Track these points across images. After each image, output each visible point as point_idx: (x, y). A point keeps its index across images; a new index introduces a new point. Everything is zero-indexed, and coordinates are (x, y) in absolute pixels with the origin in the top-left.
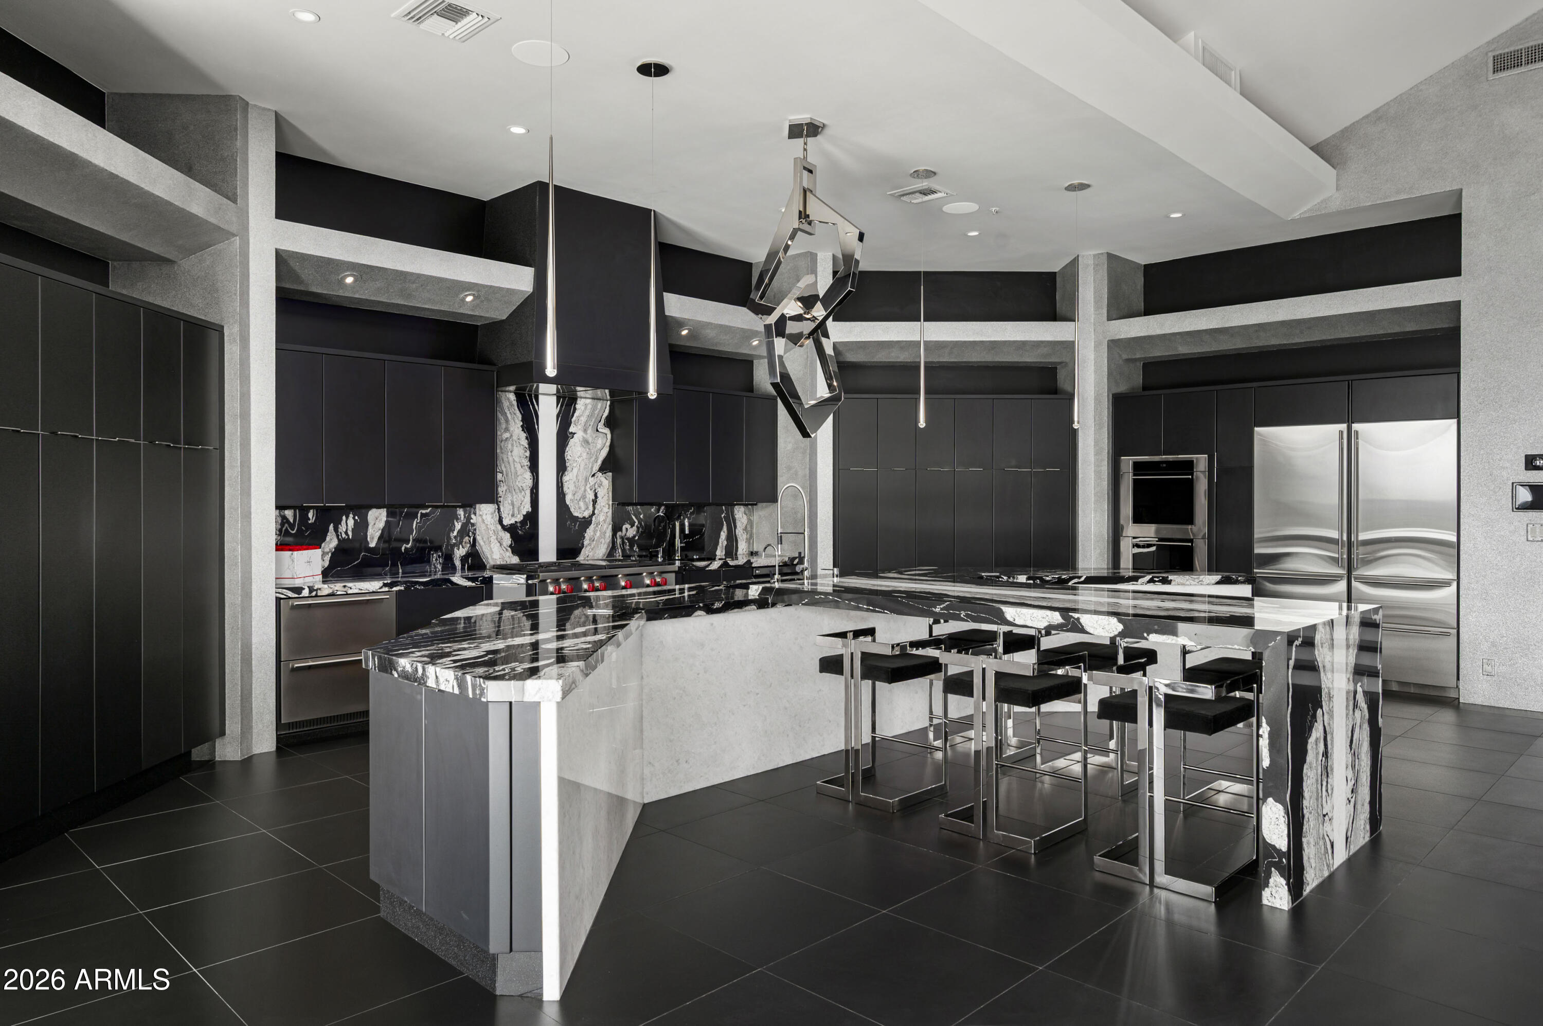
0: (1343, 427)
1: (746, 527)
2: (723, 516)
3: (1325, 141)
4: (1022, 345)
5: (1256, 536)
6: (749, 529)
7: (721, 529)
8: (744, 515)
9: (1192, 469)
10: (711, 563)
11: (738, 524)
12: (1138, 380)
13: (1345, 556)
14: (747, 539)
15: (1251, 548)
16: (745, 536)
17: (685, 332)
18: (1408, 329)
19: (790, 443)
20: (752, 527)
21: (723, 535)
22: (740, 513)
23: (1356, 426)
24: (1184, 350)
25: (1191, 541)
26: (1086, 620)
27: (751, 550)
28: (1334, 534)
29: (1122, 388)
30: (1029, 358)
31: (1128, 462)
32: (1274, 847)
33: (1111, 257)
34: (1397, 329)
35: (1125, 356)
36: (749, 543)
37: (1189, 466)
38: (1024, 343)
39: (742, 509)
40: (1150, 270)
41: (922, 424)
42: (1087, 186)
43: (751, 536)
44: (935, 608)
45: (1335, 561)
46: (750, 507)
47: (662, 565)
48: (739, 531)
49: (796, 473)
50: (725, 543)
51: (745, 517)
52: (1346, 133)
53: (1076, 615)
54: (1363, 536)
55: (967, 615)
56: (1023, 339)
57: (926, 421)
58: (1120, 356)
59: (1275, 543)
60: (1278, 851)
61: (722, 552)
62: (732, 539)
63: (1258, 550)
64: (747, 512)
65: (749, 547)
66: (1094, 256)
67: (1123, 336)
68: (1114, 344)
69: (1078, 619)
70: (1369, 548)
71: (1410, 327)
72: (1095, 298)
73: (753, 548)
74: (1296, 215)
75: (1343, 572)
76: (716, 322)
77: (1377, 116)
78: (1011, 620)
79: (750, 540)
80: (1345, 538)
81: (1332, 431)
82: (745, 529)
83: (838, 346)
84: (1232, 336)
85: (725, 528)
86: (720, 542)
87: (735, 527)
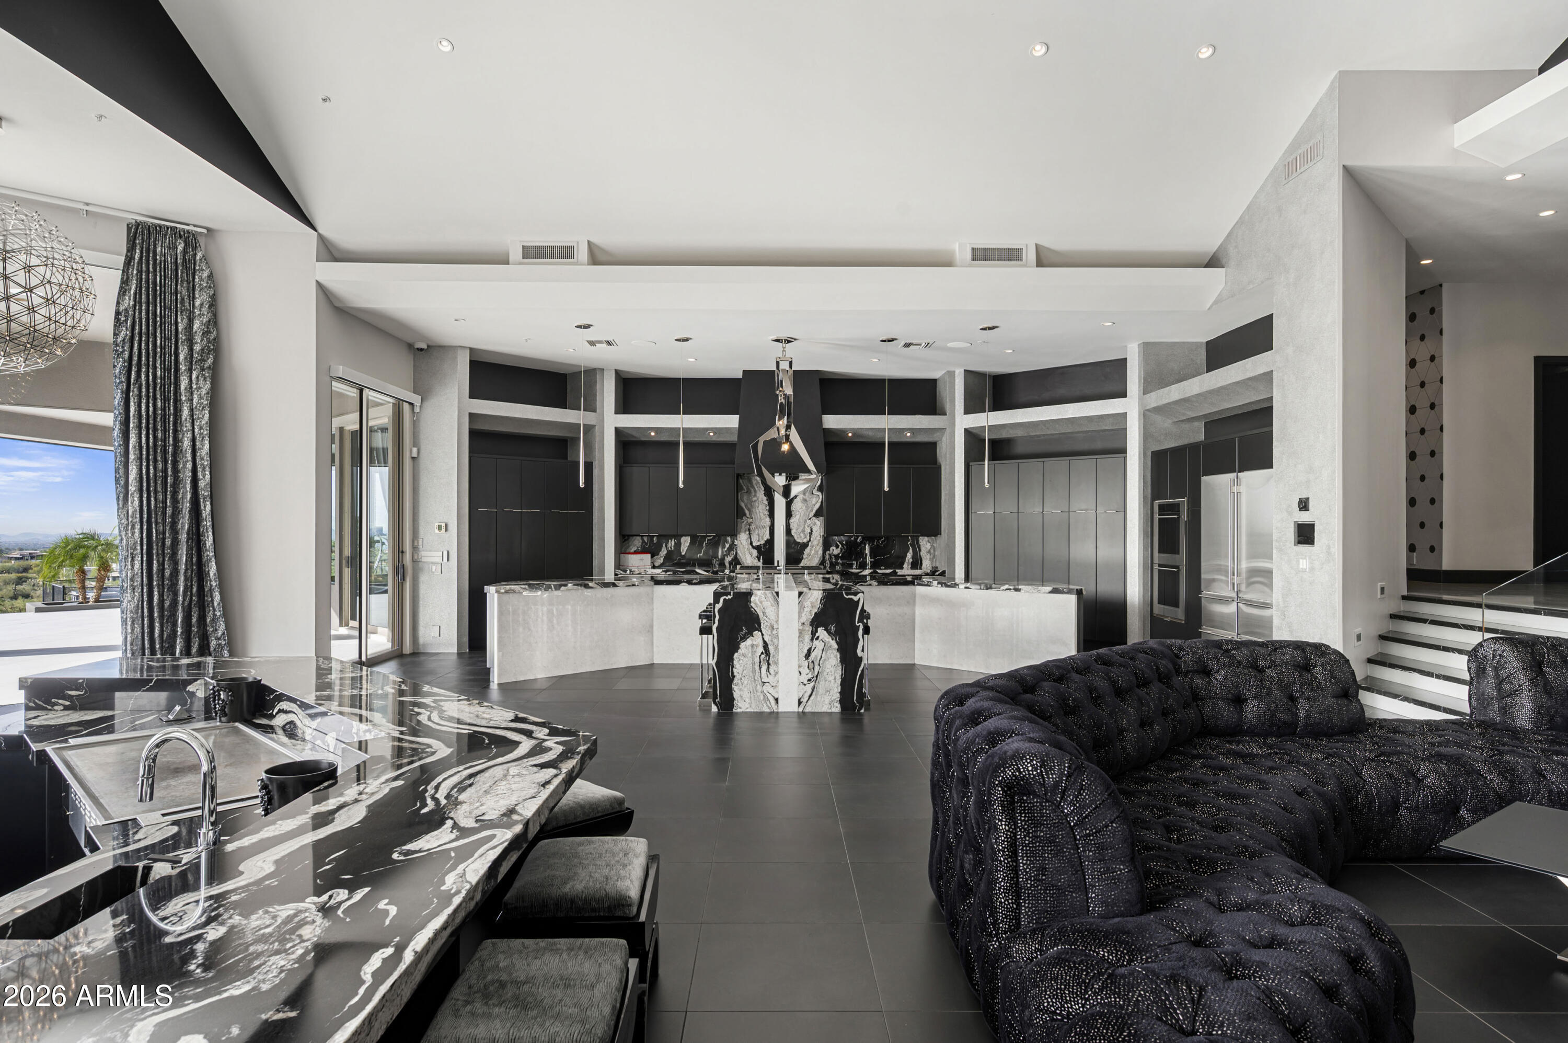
0: (1235, 475)
1: (930, 550)
2: (909, 543)
5: (1202, 564)
6: (932, 551)
7: (908, 552)
9: (1178, 510)
11: (923, 549)
14: (930, 556)
15: (1201, 574)
16: (928, 555)
20: (935, 551)
21: (910, 554)
22: (924, 541)
23: (1240, 475)
25: (1178, 567)
31: (1155, 505)
33: (1149, 345)
37: (1177, 507)
39: (926, 538)
41: (886, 489)
42: (995, 327)
43: (934, 556)
46: (933, 538)
48: (923, 553)
50: (911, 560)
51: (929, 544)
62: (917, 557)
63: (1203, 576)
65: (932, 564)
66: (1138, 346)
68: (1151, 413)
72: (1138, 378)
73: (936, 564)
74: (1209, 306)
75: (1235, 595)
79: (933, 559)
80: (1235, 567)
82: (929, 552)
85: (911, 551)
86: (907, 561)
87: (920, 550)
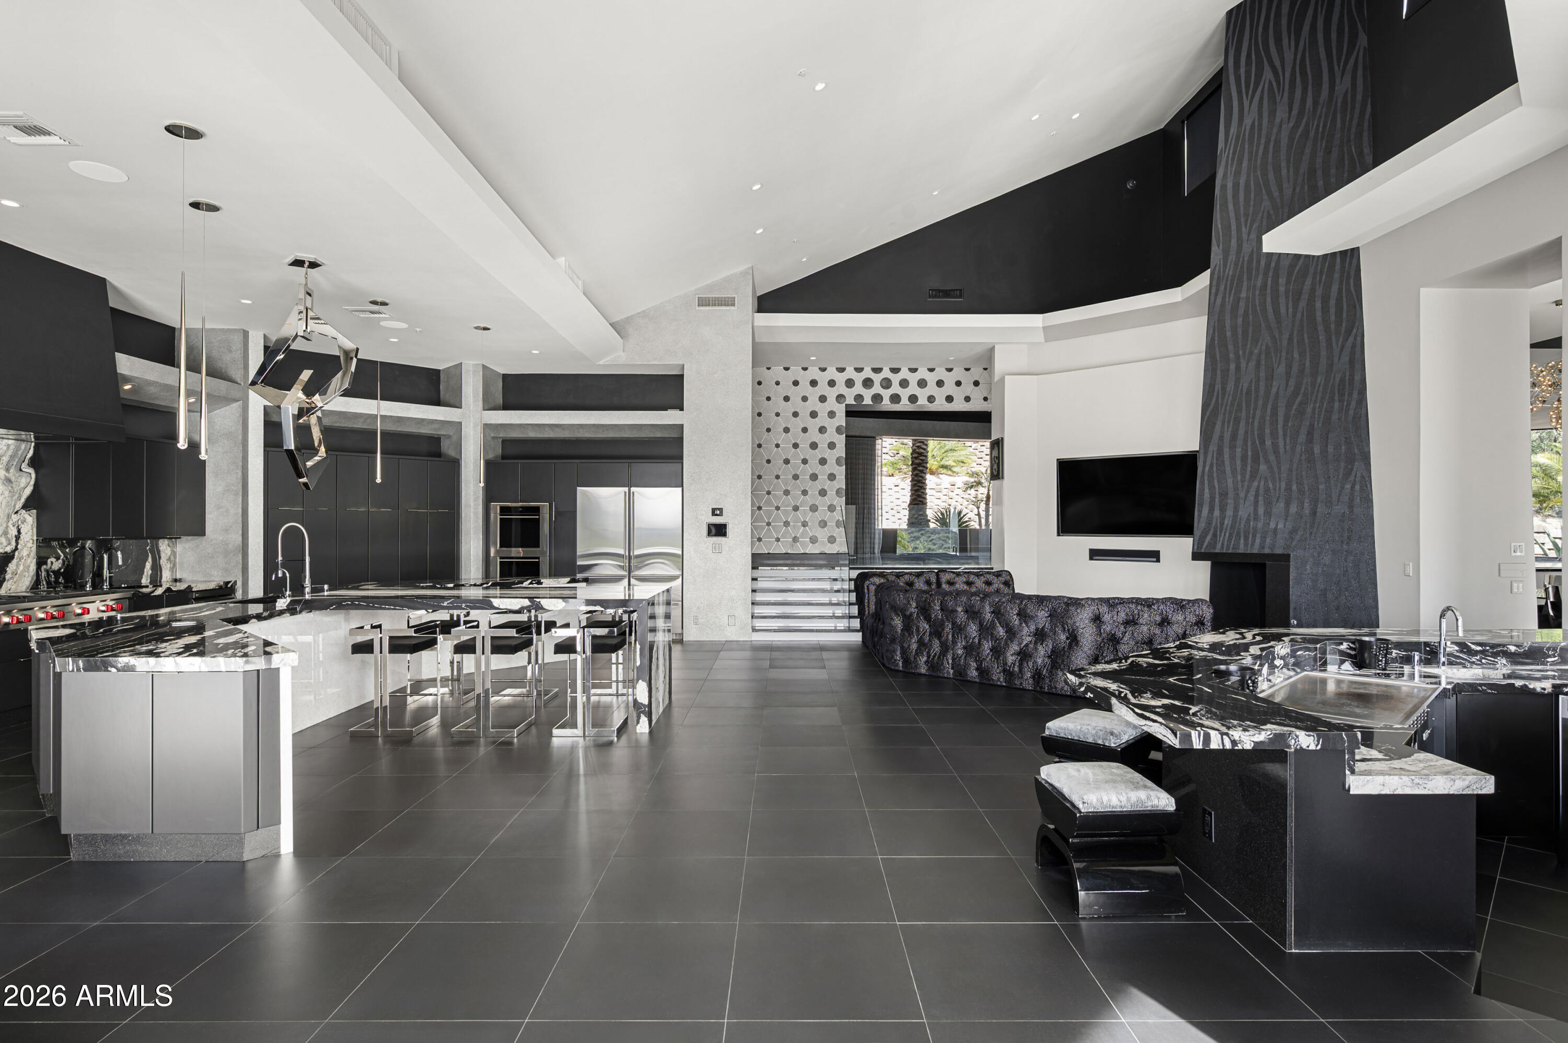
0: (626, 489)
1: (170, 558)
2: (148, 548)
3: (617, 322)
4: (421, 421)
5: (578, 554)
6: (172, 558)
7: (146, 560)
8: (168, 547)
9: (539, 512)
10: (156, 590)
11: (163, 555)
12: (499, 451)
13: (627, 565)
14: (170, 568)
15: (576, 562)
16: (168, 566)
17: (127, 387)
18: (658, 436)
19: (220, 485)
20: (175, 558)
21: (148, 565)
22: (164, 546)
23: (633, 489)
24: (532, 434)
25: (538, 558)
26: (545, 603)
27: (174, 577)
28: (621, 552)
29: (491, 456)
30: (425, 430)
31: (496, 506)
32: (642, 704)
33: (485, 367)
34: (653, 435)
35: (492, 435)
36: (173, 572)
37: (536, 510)
38: (423, 420)
39: (166, 541)
40: (507, 379)
41: (379, 480)
42: (489, 329)
43: (174, 565)
44: (443, 603)
45: (622, 567)
46: (173, 540)
47: (109, 594)
48: (163, 561)
49: (227, 511)
50: (150, 572)
51: (169, 549)
52: (628, 320)
53: (538, 600)
54: (637, 552)
55: (466, 606)
56: (423, 417)
57: (382, 478)
58: (489, 434)
59: (589, 558)
60: (644, 705)
61: (147, 580)
62: (157, 568)
63: (579, 563)
64: (171, 545)
65: (172, 576)
66: (473, 365)
67: (493, 422)
68: (487, 426)
69: (540, 602)
70: (639, 559)
71: (659, 435)
72: (473, 393)
73: (176, 576)
74: (601, 362)
75: (626, 573)
76: (162, 382)
77: (644, 314)
78: (497, 606)
79: (173, 569)
80: (627, 554)
81: (621, 491)
82: (169, 559)
83: (267, 408)
84: (563, 429)
85: (150, 559)
86: (145, 573)
87: (160, 558)
